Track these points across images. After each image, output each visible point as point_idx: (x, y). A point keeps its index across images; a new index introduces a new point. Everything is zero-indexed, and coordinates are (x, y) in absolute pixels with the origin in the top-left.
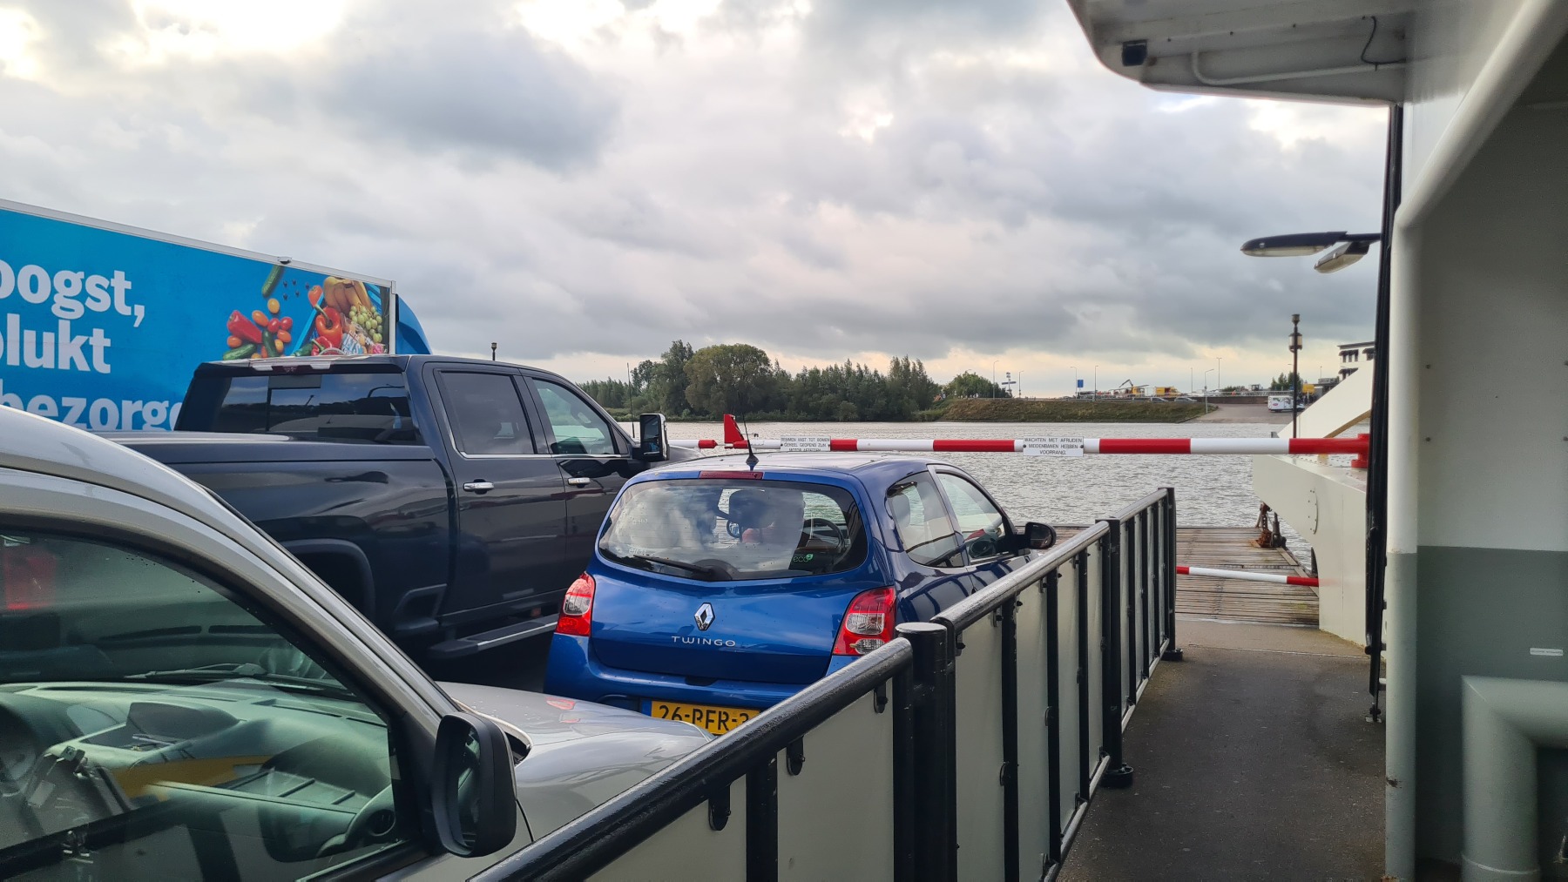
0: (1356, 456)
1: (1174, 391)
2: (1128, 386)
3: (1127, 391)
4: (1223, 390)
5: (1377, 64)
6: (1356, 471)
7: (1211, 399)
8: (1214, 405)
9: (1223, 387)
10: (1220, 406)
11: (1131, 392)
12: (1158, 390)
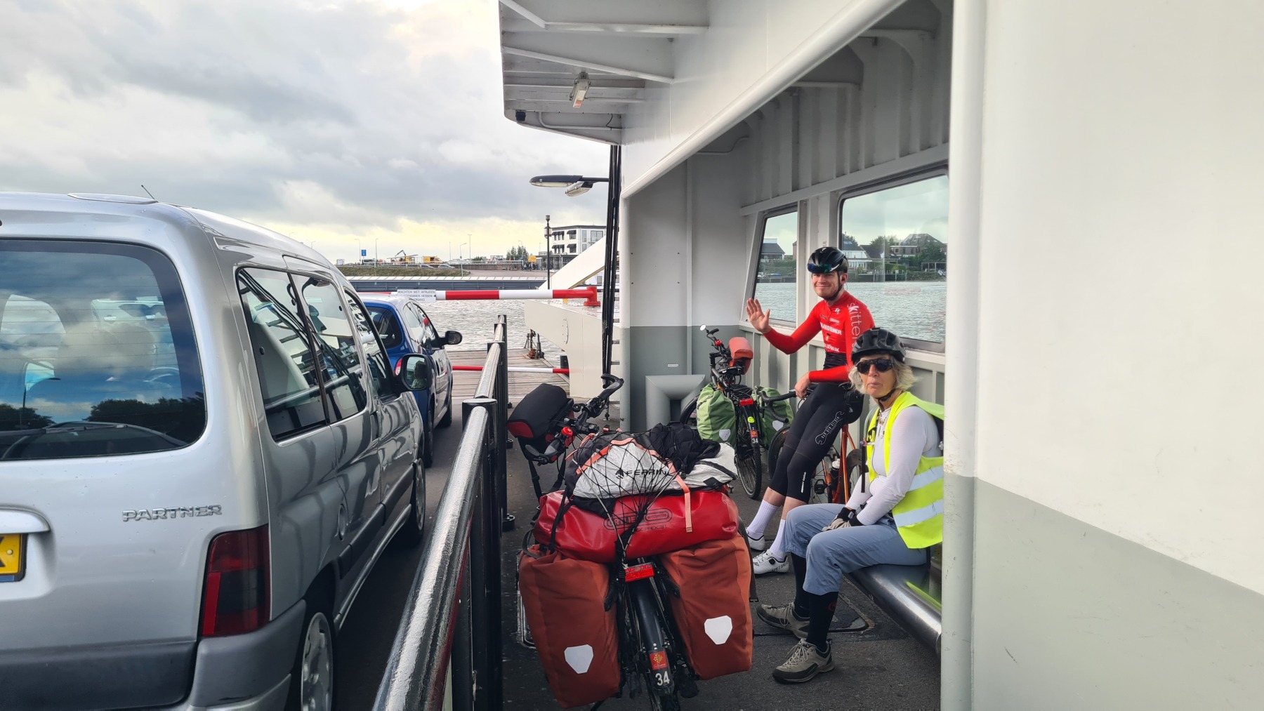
0: (586, 300)
1: (437, 260)
2: (402, 255)
3: (401, 260)
4: (474, 260)
5: (611, 128)
6: (586, 307)
7: (465, 266)
8: (468, 271)
9: (473, 257)
10: (471, 271)
11: (405, 260)
12: (425, 258)
